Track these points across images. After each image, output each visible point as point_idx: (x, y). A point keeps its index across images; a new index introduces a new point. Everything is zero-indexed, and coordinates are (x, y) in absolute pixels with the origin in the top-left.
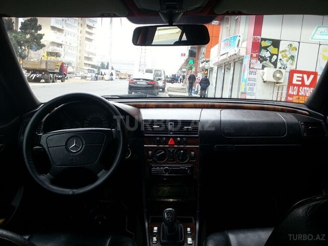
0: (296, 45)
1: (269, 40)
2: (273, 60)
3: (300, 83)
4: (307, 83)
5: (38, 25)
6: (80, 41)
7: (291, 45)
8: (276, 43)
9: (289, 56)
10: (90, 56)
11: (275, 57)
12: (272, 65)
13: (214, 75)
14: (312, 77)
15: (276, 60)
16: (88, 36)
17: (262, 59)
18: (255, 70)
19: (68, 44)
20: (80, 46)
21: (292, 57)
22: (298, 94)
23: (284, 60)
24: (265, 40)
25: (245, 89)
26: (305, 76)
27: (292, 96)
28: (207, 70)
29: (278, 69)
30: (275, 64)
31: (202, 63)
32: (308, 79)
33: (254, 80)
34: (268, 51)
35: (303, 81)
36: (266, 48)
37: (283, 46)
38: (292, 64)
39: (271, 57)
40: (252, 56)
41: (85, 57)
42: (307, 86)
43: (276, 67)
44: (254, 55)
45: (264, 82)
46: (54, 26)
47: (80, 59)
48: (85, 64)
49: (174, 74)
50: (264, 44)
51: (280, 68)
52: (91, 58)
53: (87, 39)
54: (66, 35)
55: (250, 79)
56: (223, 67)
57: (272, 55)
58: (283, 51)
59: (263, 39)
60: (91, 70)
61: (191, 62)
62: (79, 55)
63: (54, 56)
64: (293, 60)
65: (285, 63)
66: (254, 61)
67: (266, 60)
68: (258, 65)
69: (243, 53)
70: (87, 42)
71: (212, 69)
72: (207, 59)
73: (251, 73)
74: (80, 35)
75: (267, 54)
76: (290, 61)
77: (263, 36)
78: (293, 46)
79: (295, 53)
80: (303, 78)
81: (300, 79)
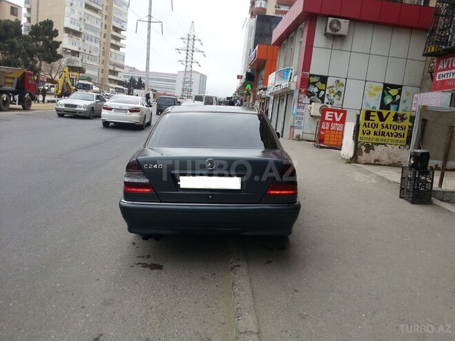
0: (343, 81)
1: (318, 76)
2: (321, 96)
3: (331, 119)
4: (338, 119)
5: (53, 29)
6: (103, 48)
7: (338, 81)
8: (324, 79)
9: (336, 91)
10: (117, 69)
11: (322, 93)
12: (319, 100)
13: (271, 106)
14: (342, 114)
15: (324, 96)
16: (113, 42)
17: (310, 94)
18: (303, 105)
19: (88, 52)
20: (103, 55)
21: (339, 93)
22: (329, 129)
23: (332, 95)
24: (313, 76)
25: (294, 122)
26: (336, 114)
27: (324, 130)
28: (264, 99)
29: (325, 104)
30: (322, 99)
31: (260, 90)
32: (338, 116)
33: (302, 114)
34: (316, 86)
35: (334, 118)
36: (314, 84)
37: (330, 82)
38: (339, 99)
39: (318, 93)
40: (300, 90)
41: (110, 70)
42: (337, 122)
43: (323, 103)
44: (303, 90)
45: (312, 116)
46: (69, 27)
47: (102, 72)
48: (110, 80)
49: (230, 96)
50: (312, 80)
51: (327, 103)
52: (117, 72)
53: (113, 46)
54: (84, 41)
55: (298, 113)
56: (285, 97)
57: (320, 90)
58: (330, 87)
59: (311, 75)
60: (119, 89)
61: (249, 86)
62: (101, 67)
63: (76, 71)
64: (340, 95)
65: (332, 98)
66: (302, 96)
67: (314, 95)
68: (307, 100)
69: (293, 87)
70: (112, 50)
71: (269, 99)
72: (265, 87)
73: (299, 107)
74: (103, 40)
75: (315, 90)
76: (337, 97)
77: (311, 72)
78: (341, 82)
79: (342, 89)
80: (334, 115)
81: (332, 116)
